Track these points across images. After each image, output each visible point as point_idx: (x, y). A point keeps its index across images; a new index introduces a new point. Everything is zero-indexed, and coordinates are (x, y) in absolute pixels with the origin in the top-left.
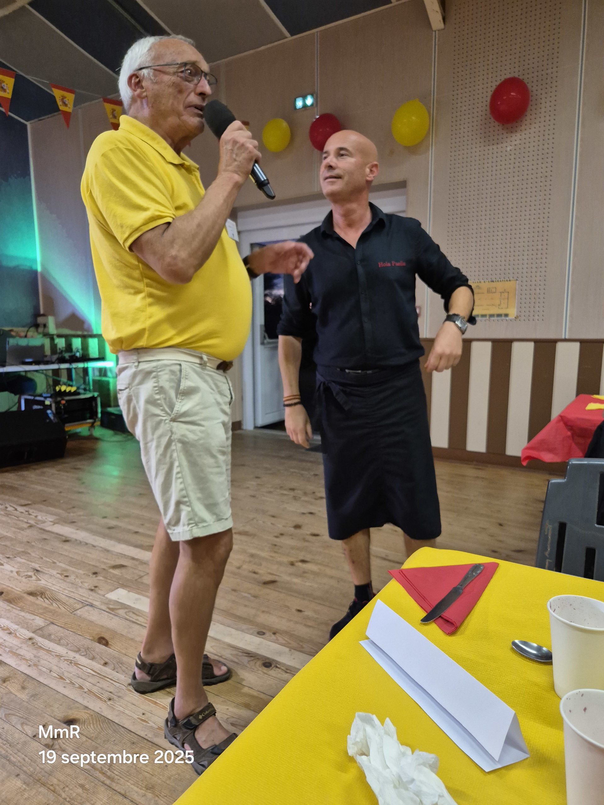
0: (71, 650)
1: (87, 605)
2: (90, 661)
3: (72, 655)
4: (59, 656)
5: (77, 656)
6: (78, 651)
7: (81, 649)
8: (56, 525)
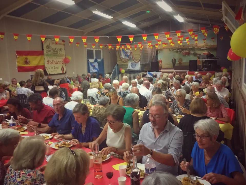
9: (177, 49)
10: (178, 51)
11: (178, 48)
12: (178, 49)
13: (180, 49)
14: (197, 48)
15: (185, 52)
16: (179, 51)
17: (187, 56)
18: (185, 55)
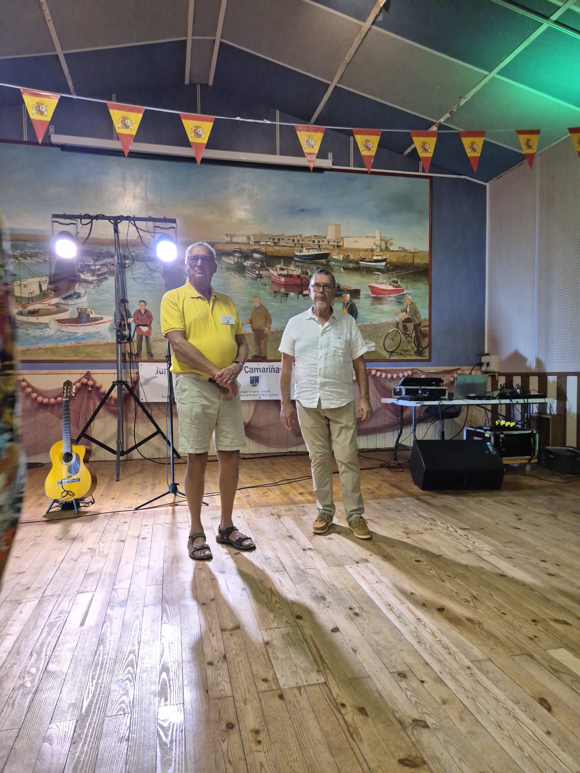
0: (510, 699)
1: (526, 654)
2: (531, 722)
3: (510, 705)
4: (497, 700)
5: (517, 709)
6: (517, 703)
7: (521, 703)
8: (492, 556)
9: (241, 252)
10: (247, 263)
11: (244, 248)
12: (246, 256)
13: (256, 255)
14: (341, 257)
15: (285, 272)
16: (253, 267)
17: (292, 294)
18: (283, 290)
